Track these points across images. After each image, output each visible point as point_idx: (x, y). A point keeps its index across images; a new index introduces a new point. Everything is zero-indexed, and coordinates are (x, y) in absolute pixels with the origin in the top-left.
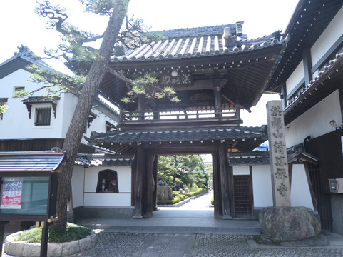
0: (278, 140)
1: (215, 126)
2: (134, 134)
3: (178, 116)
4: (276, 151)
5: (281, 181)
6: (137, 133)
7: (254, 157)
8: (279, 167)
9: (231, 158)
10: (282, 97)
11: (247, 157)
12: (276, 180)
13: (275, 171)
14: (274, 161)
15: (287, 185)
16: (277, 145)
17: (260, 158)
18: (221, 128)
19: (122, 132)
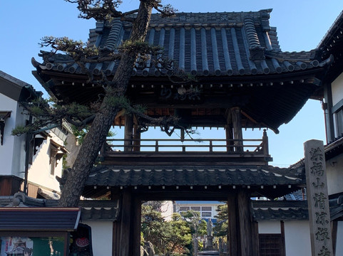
0: (319, 191)
1: (235, 163)
2: (122, 172)
3: (184, 147)
4: (316, 205)
5: (322, 243)
6: (126, 171)
7: (287, 209)
8: (320, 226)
9: (257, 209)
10: (325, 107)
11: (277, 209)
12: (316, 242)
13: (315, 231)
14: (314, 218)
15: (330, 249)
16: (318, 198)
17: (296, 211)
18: (243, 167)
19: (105, 168)
